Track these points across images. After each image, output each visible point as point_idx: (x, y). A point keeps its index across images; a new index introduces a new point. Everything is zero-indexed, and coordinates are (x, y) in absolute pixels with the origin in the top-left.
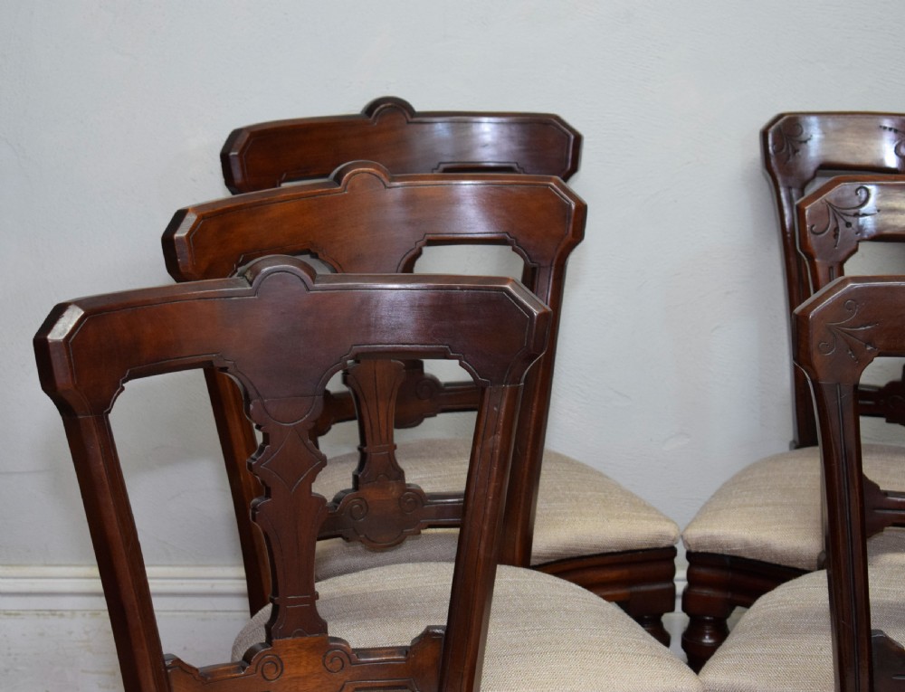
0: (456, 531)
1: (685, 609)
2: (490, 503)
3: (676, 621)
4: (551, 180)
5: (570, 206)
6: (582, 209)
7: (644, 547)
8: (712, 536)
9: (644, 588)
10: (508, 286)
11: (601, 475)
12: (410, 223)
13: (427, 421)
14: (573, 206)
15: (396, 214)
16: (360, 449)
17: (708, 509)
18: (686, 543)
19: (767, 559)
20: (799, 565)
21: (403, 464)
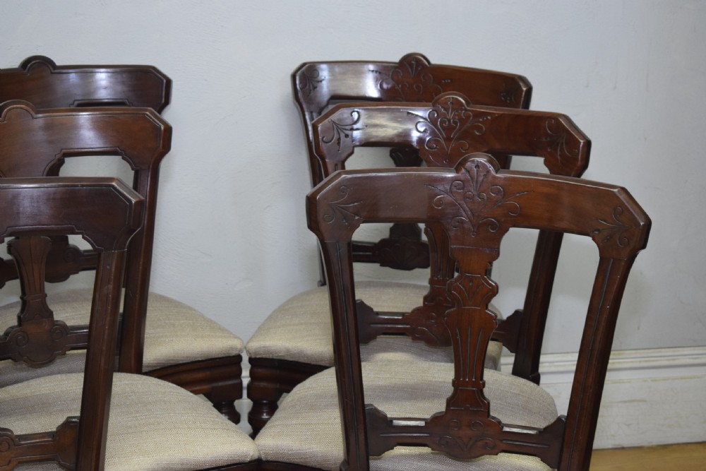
0: (85, 351)
1: (249, 396)
2: (107, 332)
3: (244, 405)
4: (147, 110)
5: (160, 128)
6: (169, 130)
7: (220, 356)
8: (264, 347)
9: (220, 384)
10: (114, 184)
11: (191, 309)
12: (50, 142)
13: (72, 277)
14: (162, 128)
15: (40, 136)
16: (21, 298)
17: (263, 329)
18: (248, 352)
19: (302, 360)
20: (323, 364)
21: (51, 307)
